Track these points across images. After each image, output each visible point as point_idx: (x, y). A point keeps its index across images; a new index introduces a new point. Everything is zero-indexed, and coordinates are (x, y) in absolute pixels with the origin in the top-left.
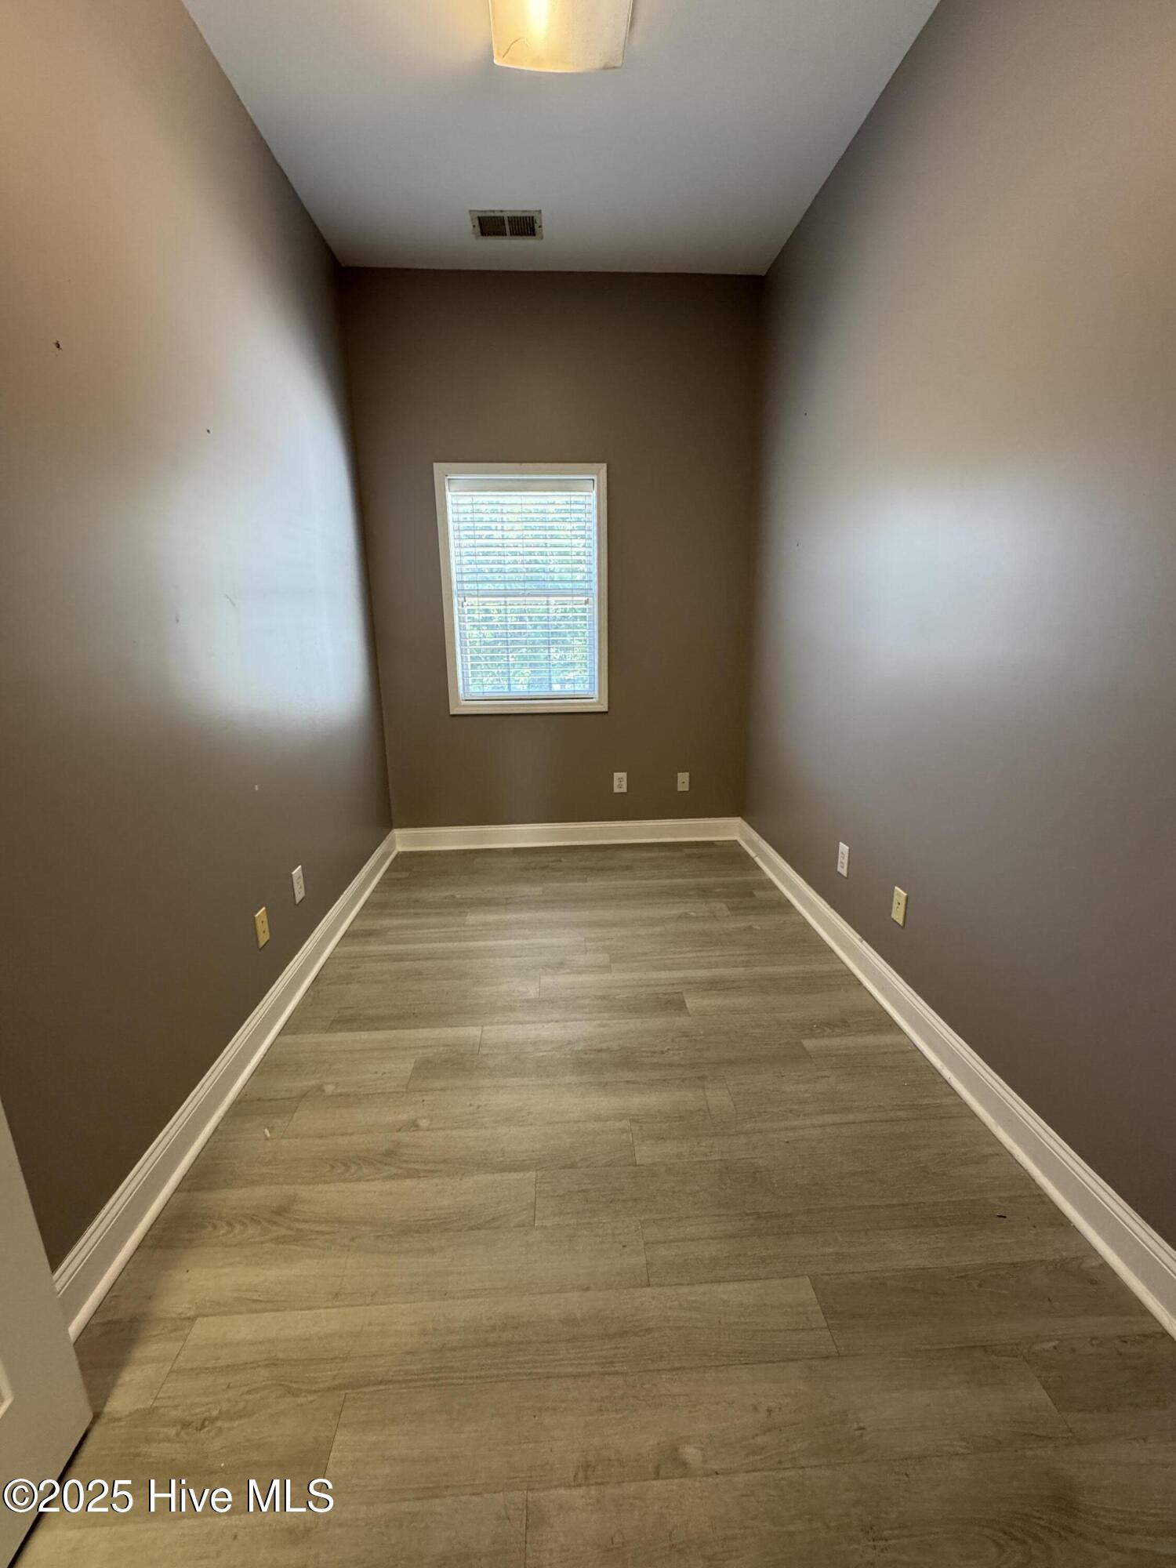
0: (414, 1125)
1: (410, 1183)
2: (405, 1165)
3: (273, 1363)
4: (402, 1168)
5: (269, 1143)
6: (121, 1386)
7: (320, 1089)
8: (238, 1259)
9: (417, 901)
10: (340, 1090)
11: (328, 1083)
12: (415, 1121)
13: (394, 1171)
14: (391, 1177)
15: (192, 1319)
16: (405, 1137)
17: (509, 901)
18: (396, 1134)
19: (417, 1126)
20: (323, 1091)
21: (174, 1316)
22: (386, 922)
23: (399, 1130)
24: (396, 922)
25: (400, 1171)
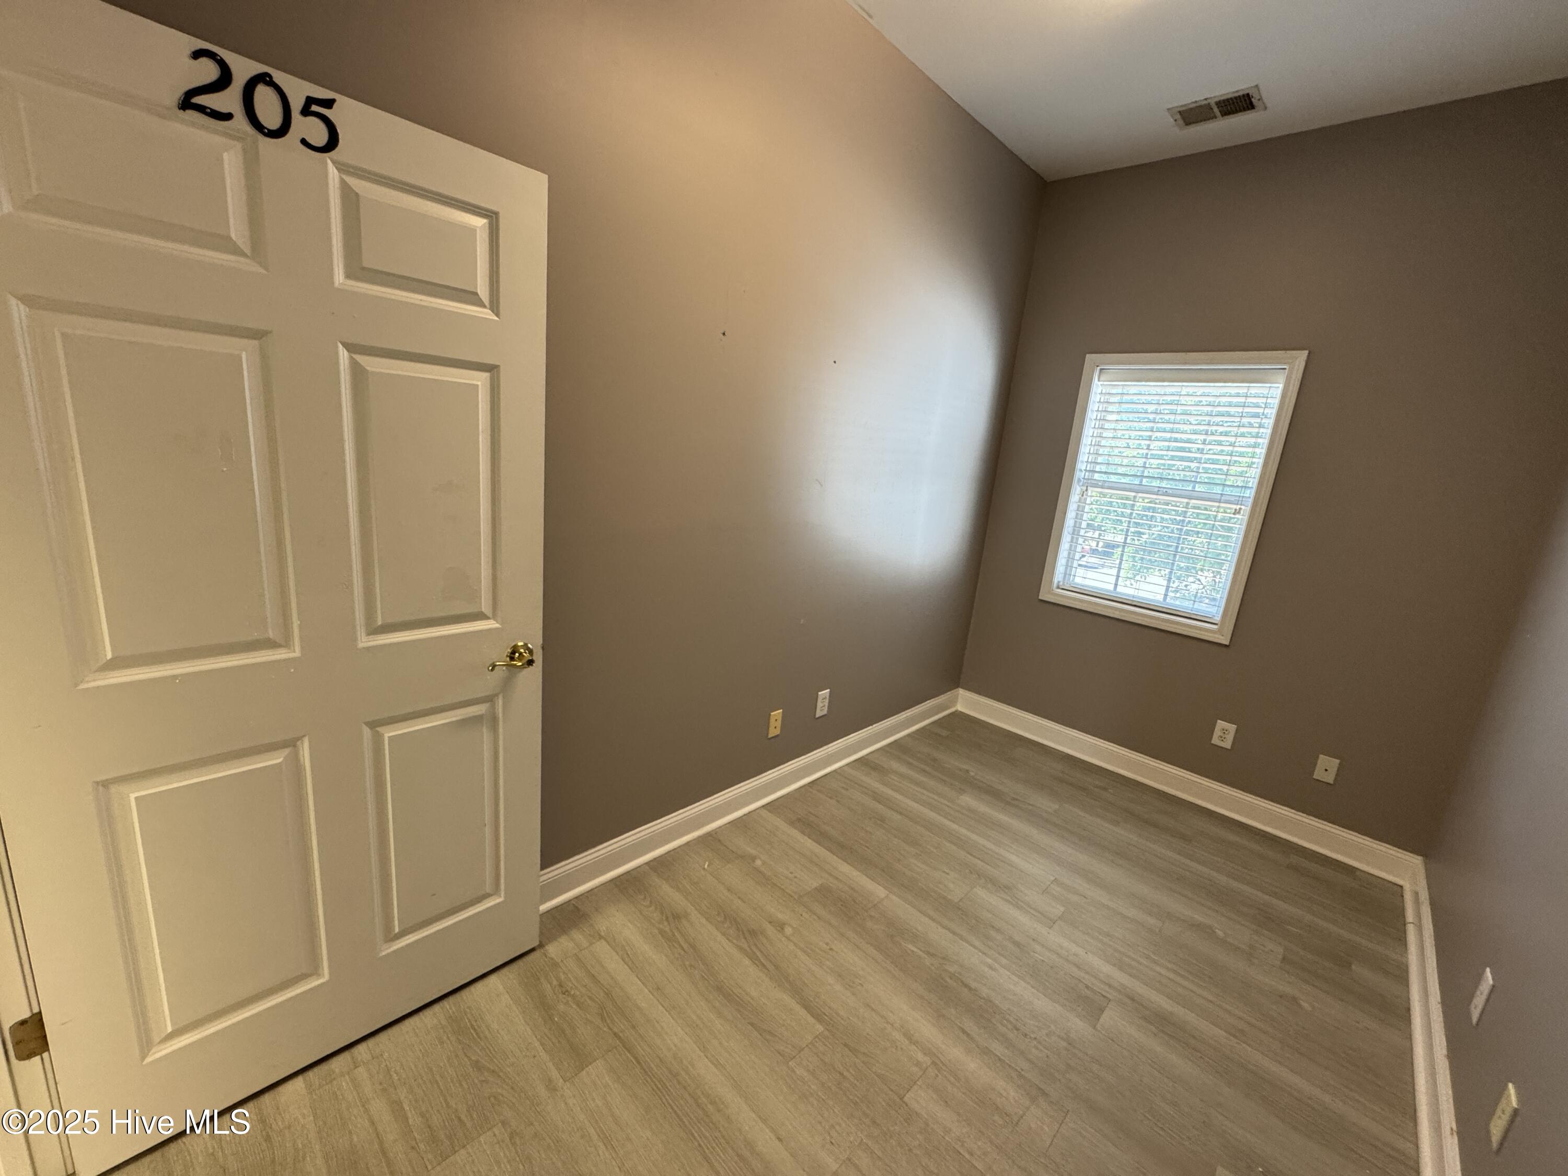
0: (781, 926)
1: (747, 962)
2: (755, 950)
3: (608, 994)
4: (751, 949)
5: (703, 872)
6: (559, 942)
7: (754, 859)
8: (639, 925)
9: (935, 760)
10: (763, 869)
11: (760, 858)
12: (784, 924)
13: (745, 946)
14: (741, 949)
15: (601, 937)
16: (770, 930)
17: (1016, 802)
18: (767, 923)
19: (783, 929)
20: (754, 861)
21: (597, 928)
22: (895, 765)
23: (770, 922)
24: (904, 769)
25: (748, 949)
